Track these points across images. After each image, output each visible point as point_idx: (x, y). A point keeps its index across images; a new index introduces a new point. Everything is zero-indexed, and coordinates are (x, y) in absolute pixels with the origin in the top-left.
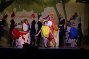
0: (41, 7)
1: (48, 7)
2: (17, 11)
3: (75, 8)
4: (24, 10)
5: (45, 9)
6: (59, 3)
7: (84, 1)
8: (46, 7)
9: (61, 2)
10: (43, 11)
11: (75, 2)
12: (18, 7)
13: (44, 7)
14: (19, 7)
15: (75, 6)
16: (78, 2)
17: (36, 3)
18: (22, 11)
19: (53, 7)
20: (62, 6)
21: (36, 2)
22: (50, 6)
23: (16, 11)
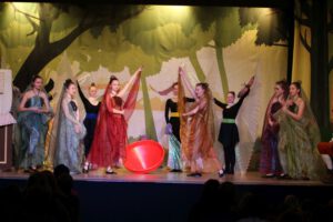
0: (153, 57)
1: (174, 59)
2: (82, 70)
3: (253, 61)
4: (101, 67)
5: (164, 63)
6: (207, 45)
7: (280, 42)
8: (167, 60)
9: (212, 43)
10: (158, 70)
11: (253, 45)
12: (85, 59)
13: (160, 60)
14: (89, 58)
15: (254, 57)
16: (263, 45)
17: (139, 47)
18: (96, 69)
19: (187, 59)
20: (215, 57)
21: (136, 44)
22: (178, 57)
23: (78, 71)
